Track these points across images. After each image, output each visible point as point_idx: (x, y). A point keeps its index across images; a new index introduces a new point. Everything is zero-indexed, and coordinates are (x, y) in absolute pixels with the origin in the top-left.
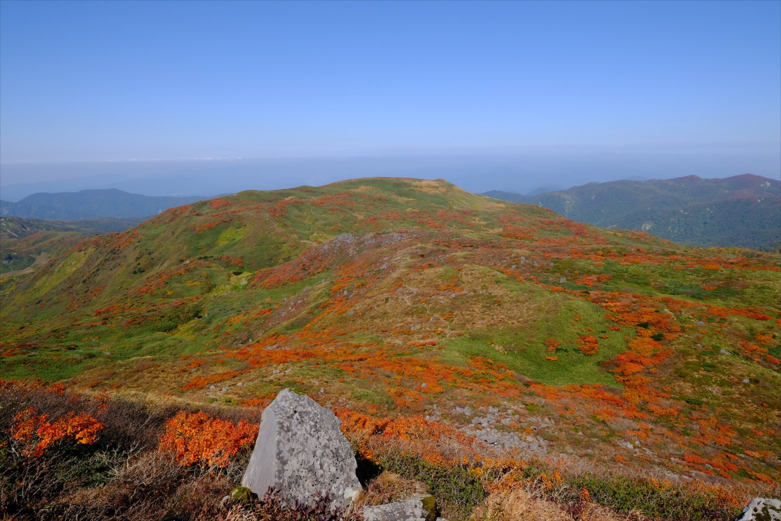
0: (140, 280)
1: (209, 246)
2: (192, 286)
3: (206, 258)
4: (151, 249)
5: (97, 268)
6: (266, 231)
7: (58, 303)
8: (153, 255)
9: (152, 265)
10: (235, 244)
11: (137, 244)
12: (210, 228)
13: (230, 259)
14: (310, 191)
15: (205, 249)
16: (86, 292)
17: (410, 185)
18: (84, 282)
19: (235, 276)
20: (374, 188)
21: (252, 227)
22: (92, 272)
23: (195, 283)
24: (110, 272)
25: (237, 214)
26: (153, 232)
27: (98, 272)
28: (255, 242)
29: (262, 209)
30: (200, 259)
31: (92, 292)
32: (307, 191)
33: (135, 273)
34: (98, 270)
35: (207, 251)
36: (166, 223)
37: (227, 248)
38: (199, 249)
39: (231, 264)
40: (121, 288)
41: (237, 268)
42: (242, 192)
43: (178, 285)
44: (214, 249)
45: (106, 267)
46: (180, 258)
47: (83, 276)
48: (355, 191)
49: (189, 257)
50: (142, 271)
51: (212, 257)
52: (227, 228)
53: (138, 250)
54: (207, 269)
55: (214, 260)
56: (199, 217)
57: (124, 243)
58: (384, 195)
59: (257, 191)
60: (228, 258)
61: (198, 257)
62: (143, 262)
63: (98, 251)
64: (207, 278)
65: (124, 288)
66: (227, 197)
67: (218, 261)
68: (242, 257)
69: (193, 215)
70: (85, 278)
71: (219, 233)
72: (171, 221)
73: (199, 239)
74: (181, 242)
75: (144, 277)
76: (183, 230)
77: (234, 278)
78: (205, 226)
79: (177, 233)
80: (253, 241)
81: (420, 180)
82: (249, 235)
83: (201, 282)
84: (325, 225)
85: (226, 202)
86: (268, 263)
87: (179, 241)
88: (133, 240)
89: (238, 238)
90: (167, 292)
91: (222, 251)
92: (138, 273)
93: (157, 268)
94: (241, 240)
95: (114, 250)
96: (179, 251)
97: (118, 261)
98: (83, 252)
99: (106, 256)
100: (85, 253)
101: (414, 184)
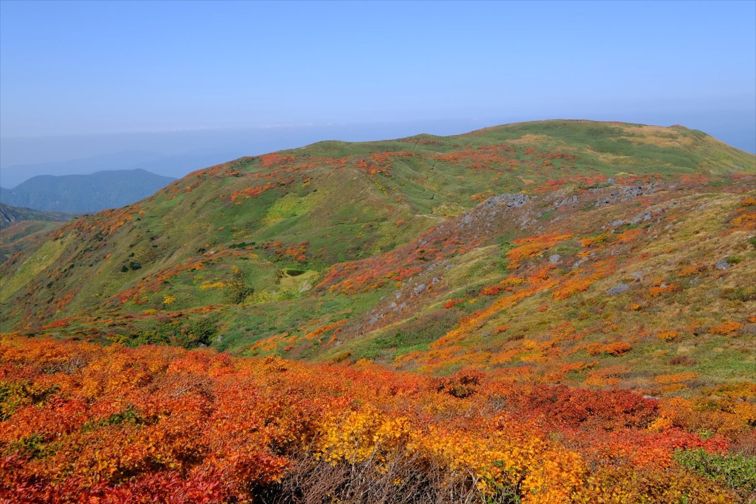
0: (132, 281)
1: (250, 226)
2: (209, 290)
3: (243, 246)
4: (155, 231)
5: (71, 263)
6: (352, 198)
7: (7, 319)
8: (156, 242)
9: (153, 258)
10: (295, 223)
11: (135, 224)
12: (254, 195)
13: (284, 247)
14: (434, 143)
15: (242, 232)
16: (48, 302)
17: (620, 133)
18: (49, 286)
19: (290, 277)
20: (550, 137)
21: (327, 192)
22: (64, 269)
23: (214, 285)
24: (88, 270)
25: (302, 171)
26: (164, 204)
27: (72, 270)
28: (330, 218)
29: (346, 163)
30: (234, 246)
31: (57, 302)
32: (428, 143)
33: (125, 270)
34: (72, 266)
35: (247, 234)
36: (186, 191)
37: (281, 228)
38: (233, 231)
39: (285, 256)
40: (101, 295)
41: (296, 263)
42: (315, 144)
43: (186, 287)
44: (260, 230)
45: (84, 262)
46: (201, 245)
47: (50, 277)
48: (516, 142)
49: (215, 243)
50: (136, 267)
51: (254, 244)
52: (282, 196)
53: (135, 233)
54: (242, 261)
55: (256, 248)
56: (238, 179)
57: (116, 223)
58: (572, 149)
59: (340, 142)
60: (280, 246)
61: (231, 244)
62: (140, 251)
63: (80, 238)
64: (238, 276)
65: (104, 295)
66: (290, 152)
67: (263, 251)
68: (306, 245)
69: (229, 176)
70: (52, 279)
71: (271, 203)
72: (193, 187)
73: (234, 215)
74: (204, 219)
75: (139, 275)
76: (209, 198)
77: (287, 281)
78: (246, 193)
79: (199, 204)
80: (328, 217)
81: (640, 126)
82: (320, 206)
83: (225, 282)
84: (462, 192)
85: (286, 158)
86: (354, 255)
87: (201, 216)
88: (130, 217)
89: (300, 212)
90: (163, 299)
91: (272, 234)
92: (130, 270)
93: (161, 262)
94: (307, 214)
95: (100, 233)
96: (200, 234)
97: (103, 251)
98: (59, 241)
99: (87, 244)
100: (62, 243)
101: (626, 130)
